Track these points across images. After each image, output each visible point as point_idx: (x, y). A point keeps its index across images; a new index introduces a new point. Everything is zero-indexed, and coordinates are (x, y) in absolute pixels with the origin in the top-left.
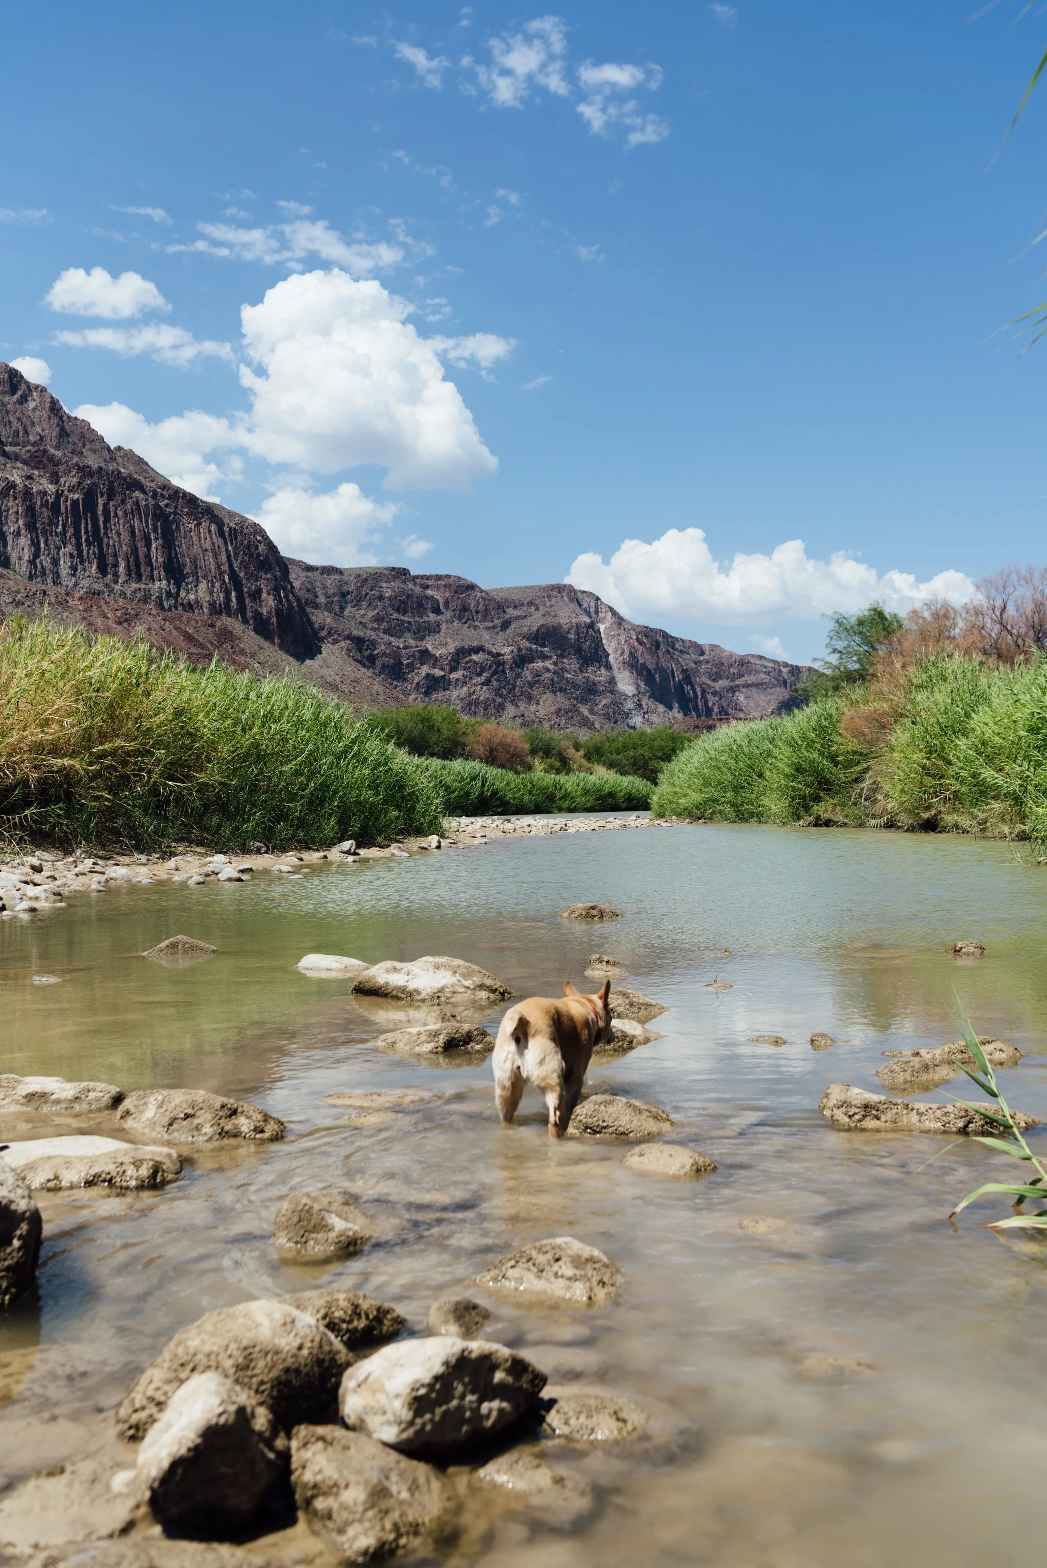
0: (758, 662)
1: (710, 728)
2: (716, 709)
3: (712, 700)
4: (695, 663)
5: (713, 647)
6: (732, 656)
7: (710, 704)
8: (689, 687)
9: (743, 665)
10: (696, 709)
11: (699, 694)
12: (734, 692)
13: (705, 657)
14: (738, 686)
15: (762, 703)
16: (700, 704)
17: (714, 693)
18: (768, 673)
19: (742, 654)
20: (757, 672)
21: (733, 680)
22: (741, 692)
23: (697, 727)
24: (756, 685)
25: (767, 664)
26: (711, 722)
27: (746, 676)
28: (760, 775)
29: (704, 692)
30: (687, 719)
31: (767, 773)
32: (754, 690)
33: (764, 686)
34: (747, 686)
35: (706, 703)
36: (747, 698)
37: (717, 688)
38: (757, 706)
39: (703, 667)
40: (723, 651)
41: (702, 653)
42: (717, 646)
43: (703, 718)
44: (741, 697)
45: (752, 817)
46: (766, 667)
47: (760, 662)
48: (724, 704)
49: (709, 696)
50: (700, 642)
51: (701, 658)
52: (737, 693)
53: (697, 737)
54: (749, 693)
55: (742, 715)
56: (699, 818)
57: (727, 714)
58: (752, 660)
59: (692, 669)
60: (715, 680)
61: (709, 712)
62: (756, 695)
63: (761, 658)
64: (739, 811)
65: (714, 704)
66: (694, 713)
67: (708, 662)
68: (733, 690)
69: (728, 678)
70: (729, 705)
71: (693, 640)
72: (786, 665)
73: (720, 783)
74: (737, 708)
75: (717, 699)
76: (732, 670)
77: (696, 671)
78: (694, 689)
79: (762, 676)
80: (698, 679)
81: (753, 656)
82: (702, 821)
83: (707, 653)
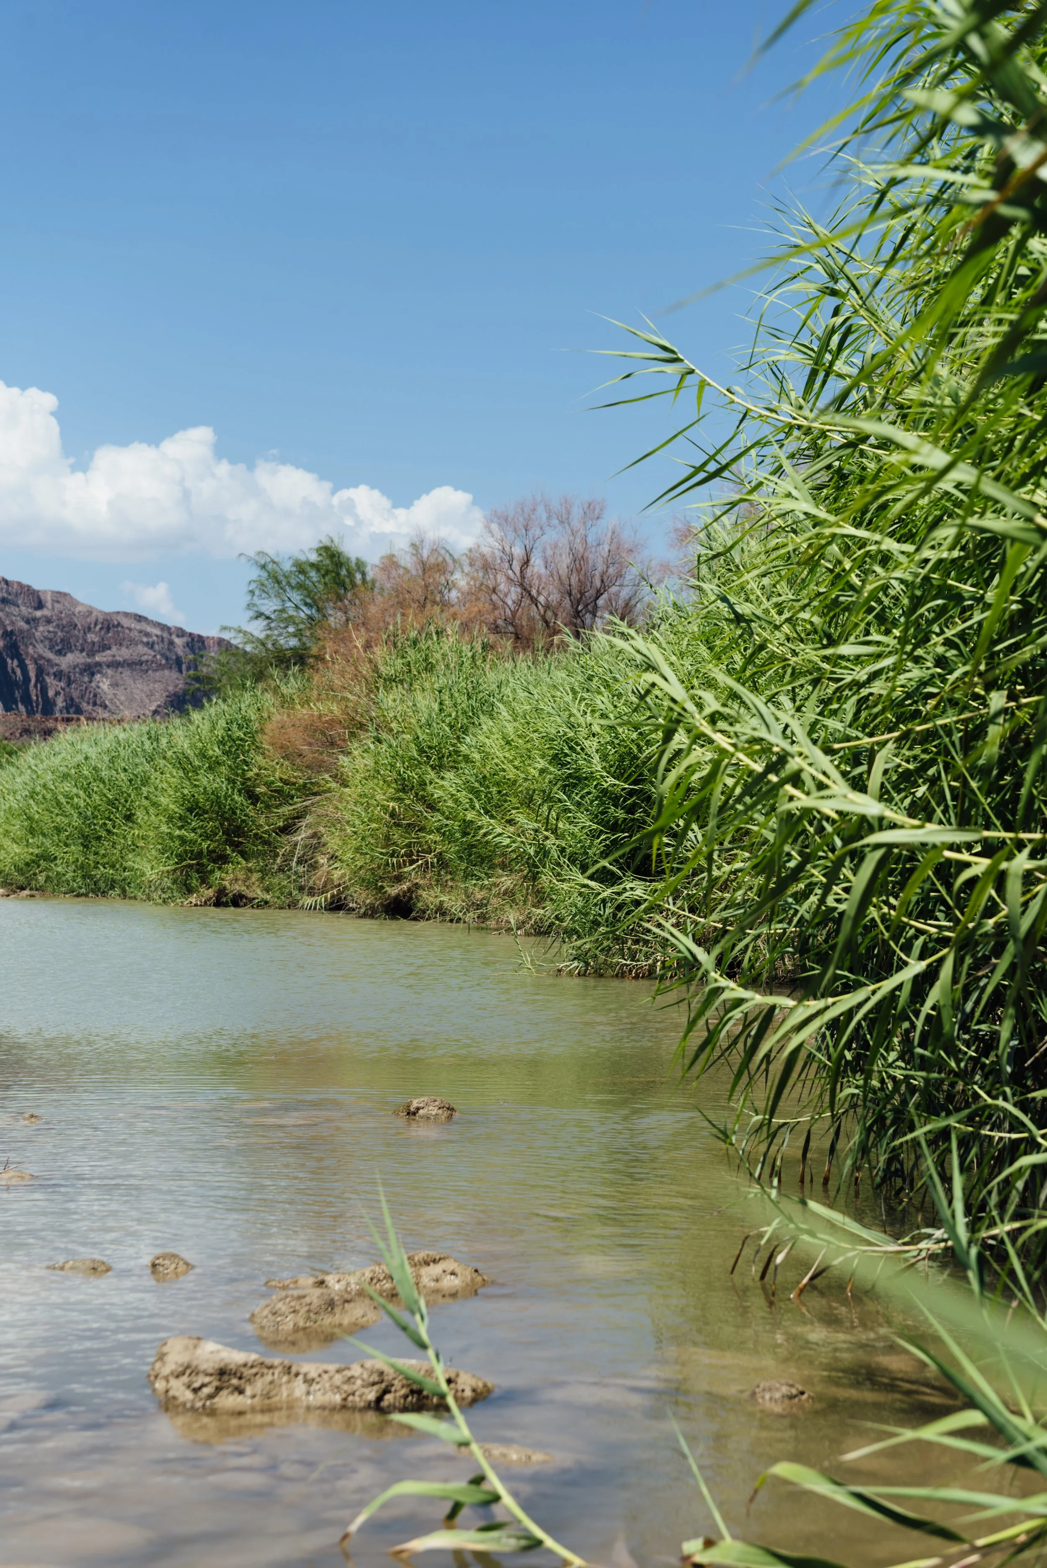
0: (134, 625)
1: (47, 733)
2: (60, 703)
3: (54, 686)
4: (28, 622)
5: (60, 596)
6: (90, 613)
7: (51, 693)
8: (16, 663)
9: (108, 629)
10: (27, 700)
11: (32, 675)
12: (93, 674)
13: (45, 612)
14: (99, 664)
15: (138, 695)
16: (33, 693)
17: (59, 675)
18: (150, 646)
19: (108, 610)
20: (133, 642)
21: (91, 654)
22: (104, 675)
23: (27, 731)
24: (133, 665)
25: (149, 629)
26: (50, 724)
27: (114, 648)
28: (129, 818)
29: (40, 672)
30: (11, 716)
31: (140, 815)
32: (127, 673)
33: (144, 667)
34: (115, 665)
35: (44, 690)
36: (115, 685)
37: (64, 667)
38: (131, 700)
39: (41, 629)
40: (74, 603)
41: (40, 605)
42: (65, 595)
43: (38, 716)
44: (103, 683)
45: (112, 888)
46: (147, 635)
47: (139, 626)
48: (75, 694)
49: (50, 680)
50: (36, 586)
51: (38, 614)
52: (98, 677)
53: (23, 748)
54: (118, 676)
55: (101, 713)
56: (22, 888)
57: (79, 711)
58: (125, 622)
59: (21, 631)
60: (59, 653)
61: (48, 708)
62: (129, 681)
63: (140, 618)
64: (91, 877)
65: (57, 694)
66: (22, 708)
67: (49, 621)
68: (91, 670)
69: (82, 651)
70: (82, 697)
71: (25, 581)
72: (181, 633)
73: (58, 830)
74: (97, 701)
75: (62, 684)
76: (91, 637)
77: (27, 636)
78: (23, 666)
79: (142, 649)
80: (31, 650)
81: (126, 615)
82: (27, 892)
83: (49, 605)
